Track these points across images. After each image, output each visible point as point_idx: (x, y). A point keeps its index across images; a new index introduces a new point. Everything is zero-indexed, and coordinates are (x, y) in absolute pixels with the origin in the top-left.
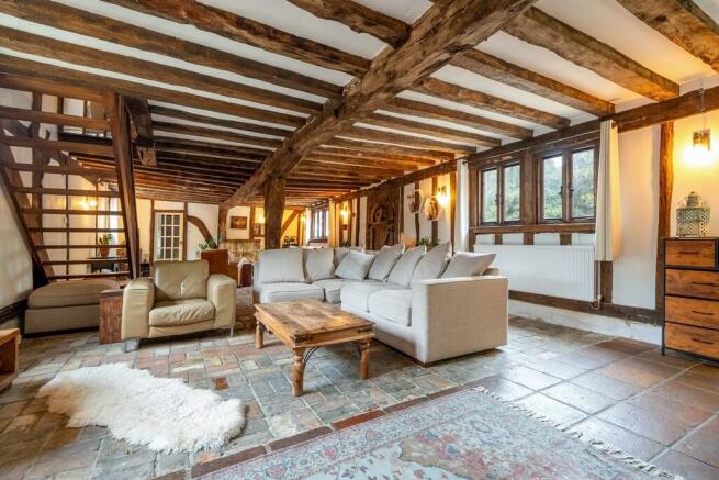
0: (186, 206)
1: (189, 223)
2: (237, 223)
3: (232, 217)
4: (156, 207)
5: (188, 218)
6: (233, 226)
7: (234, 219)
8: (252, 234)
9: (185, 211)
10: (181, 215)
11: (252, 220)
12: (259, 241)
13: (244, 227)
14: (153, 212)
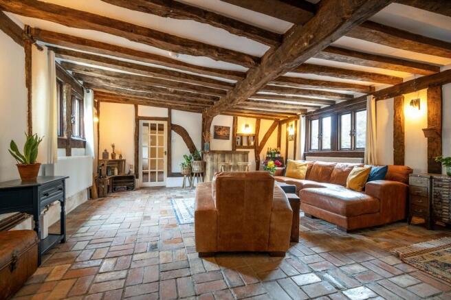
0: (170, 113)
1: (173, 132)
2: (220, 133)
3: (216, 127)
4: (140, 114)
5: (173, 127)
6: (216, 136)
7: (218, 128)
8: (235, 145)
9: (169, 119)
10: (165, 123)
11: (235, 129)
12: (246, 153)
13: (227, 138)
14: (138, 119)
